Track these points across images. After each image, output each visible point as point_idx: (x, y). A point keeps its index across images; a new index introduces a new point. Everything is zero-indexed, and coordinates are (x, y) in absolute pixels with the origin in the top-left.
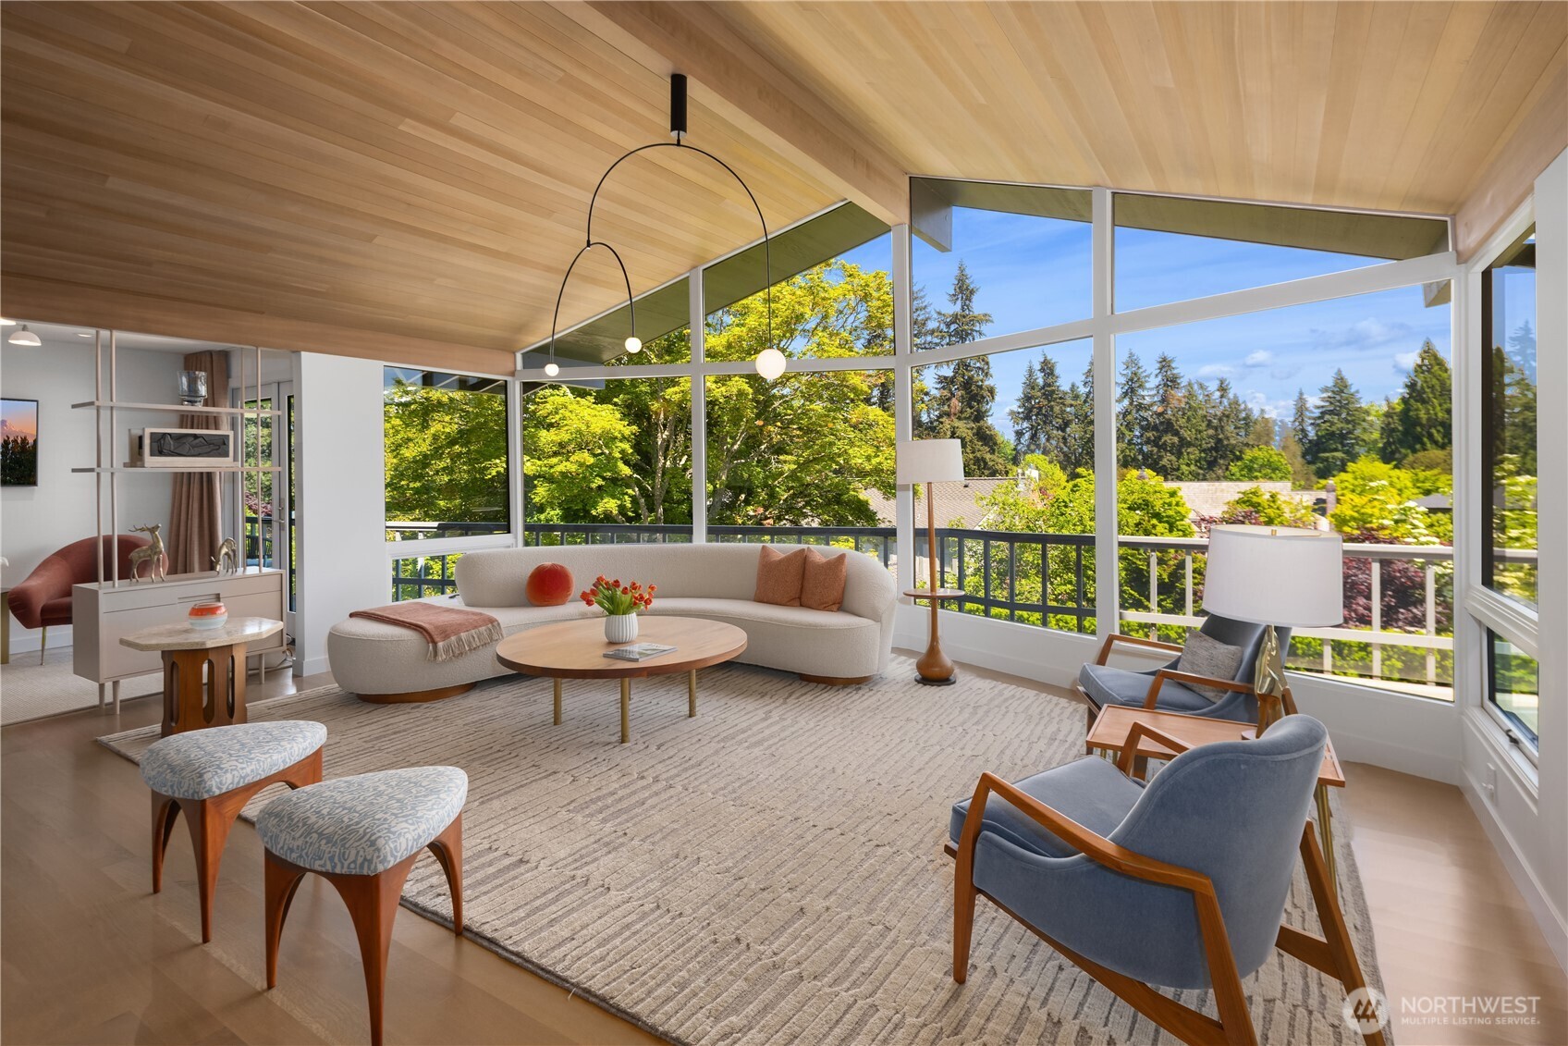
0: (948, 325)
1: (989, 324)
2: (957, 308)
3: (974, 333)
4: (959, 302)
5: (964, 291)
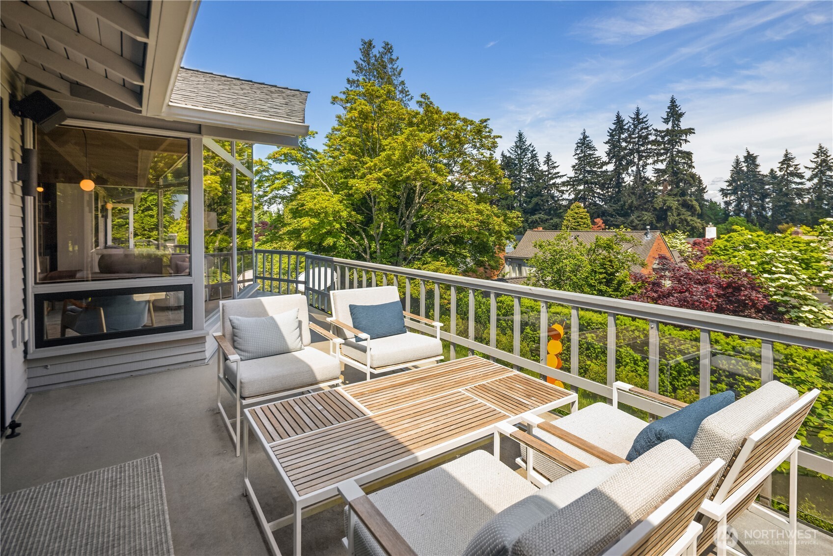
0: (663, 137)
1: (692, 135)
2: (670, 126)
3: (681, 141)
4: (670, 123)
5: (674, 114)
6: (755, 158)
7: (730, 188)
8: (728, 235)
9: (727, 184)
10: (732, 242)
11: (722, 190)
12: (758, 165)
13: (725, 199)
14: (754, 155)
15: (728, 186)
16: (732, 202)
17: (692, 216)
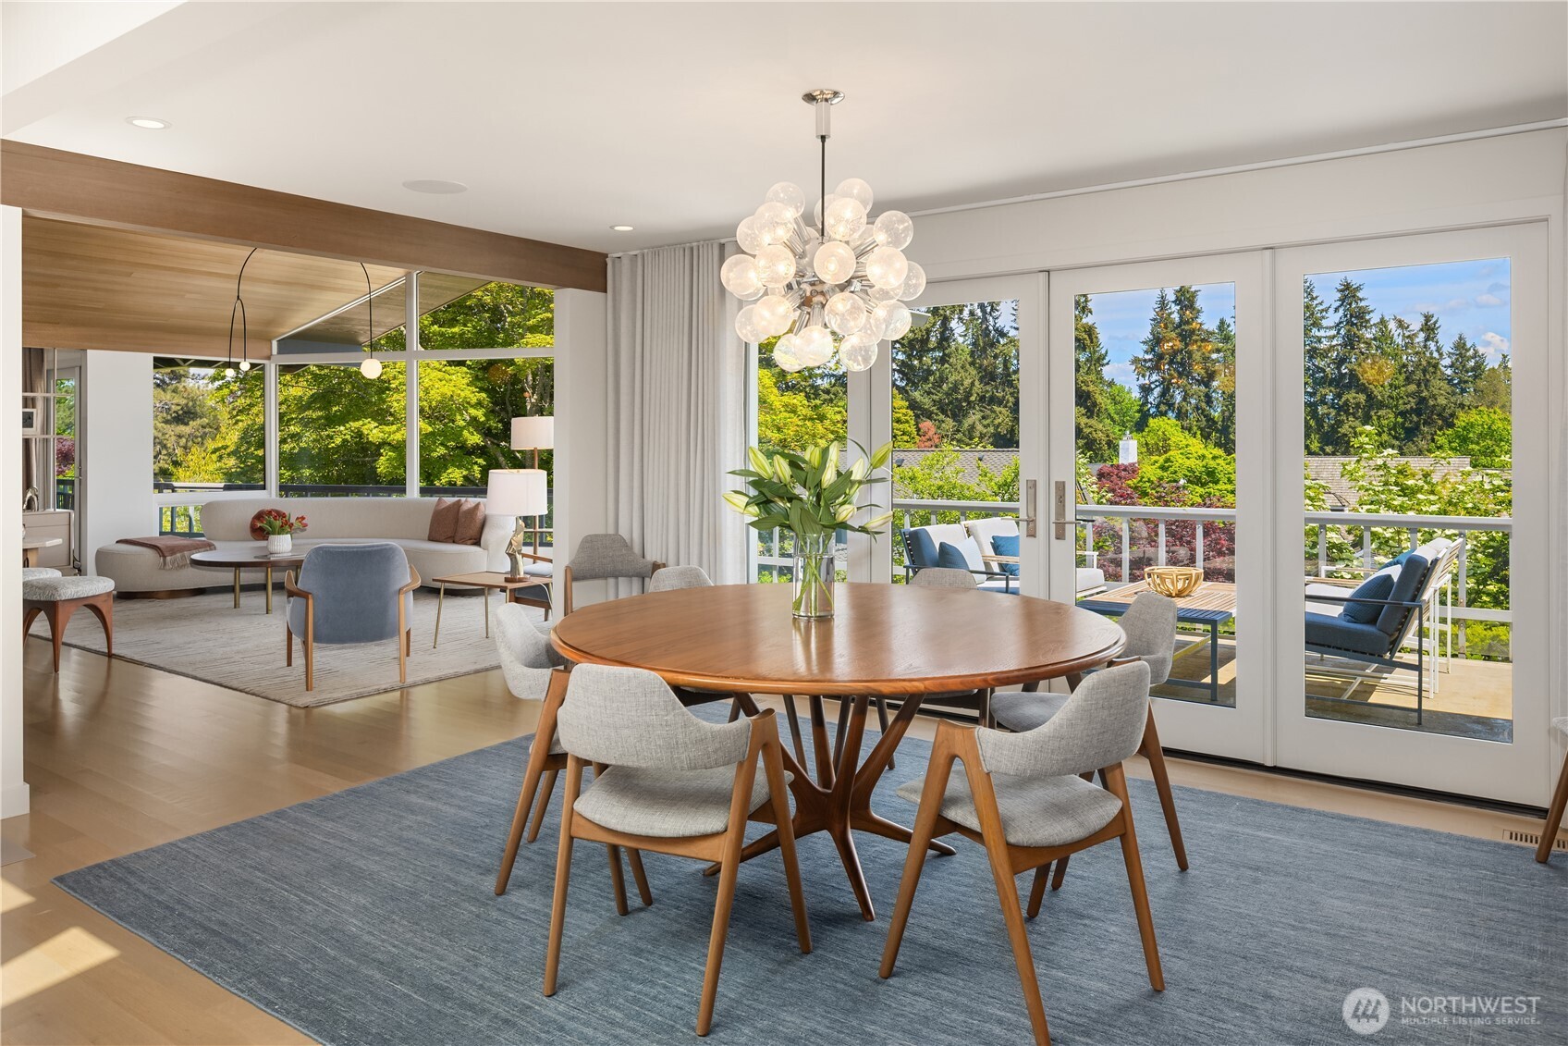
6: (1194, 294)
7: (1150, 356)
8: (1164, 457)
9: (1145, 347)
10: (1171, 469)
11: (1135, 361)
12: (1199, 311)
13: (1142, 381)
14: (1193, 290)
15: (1146, 352)
16: (1153, 386)
17: (1088, 418)
